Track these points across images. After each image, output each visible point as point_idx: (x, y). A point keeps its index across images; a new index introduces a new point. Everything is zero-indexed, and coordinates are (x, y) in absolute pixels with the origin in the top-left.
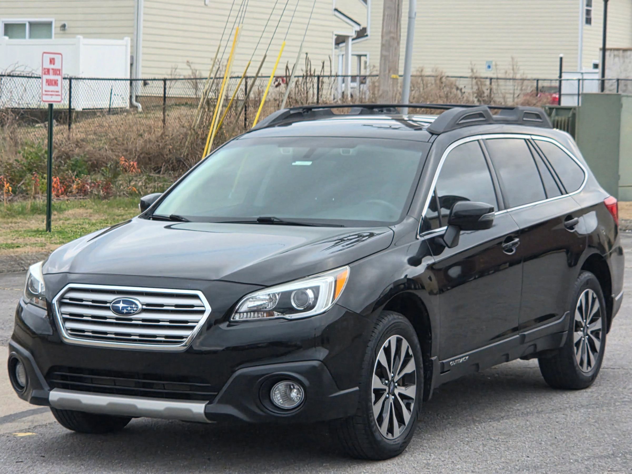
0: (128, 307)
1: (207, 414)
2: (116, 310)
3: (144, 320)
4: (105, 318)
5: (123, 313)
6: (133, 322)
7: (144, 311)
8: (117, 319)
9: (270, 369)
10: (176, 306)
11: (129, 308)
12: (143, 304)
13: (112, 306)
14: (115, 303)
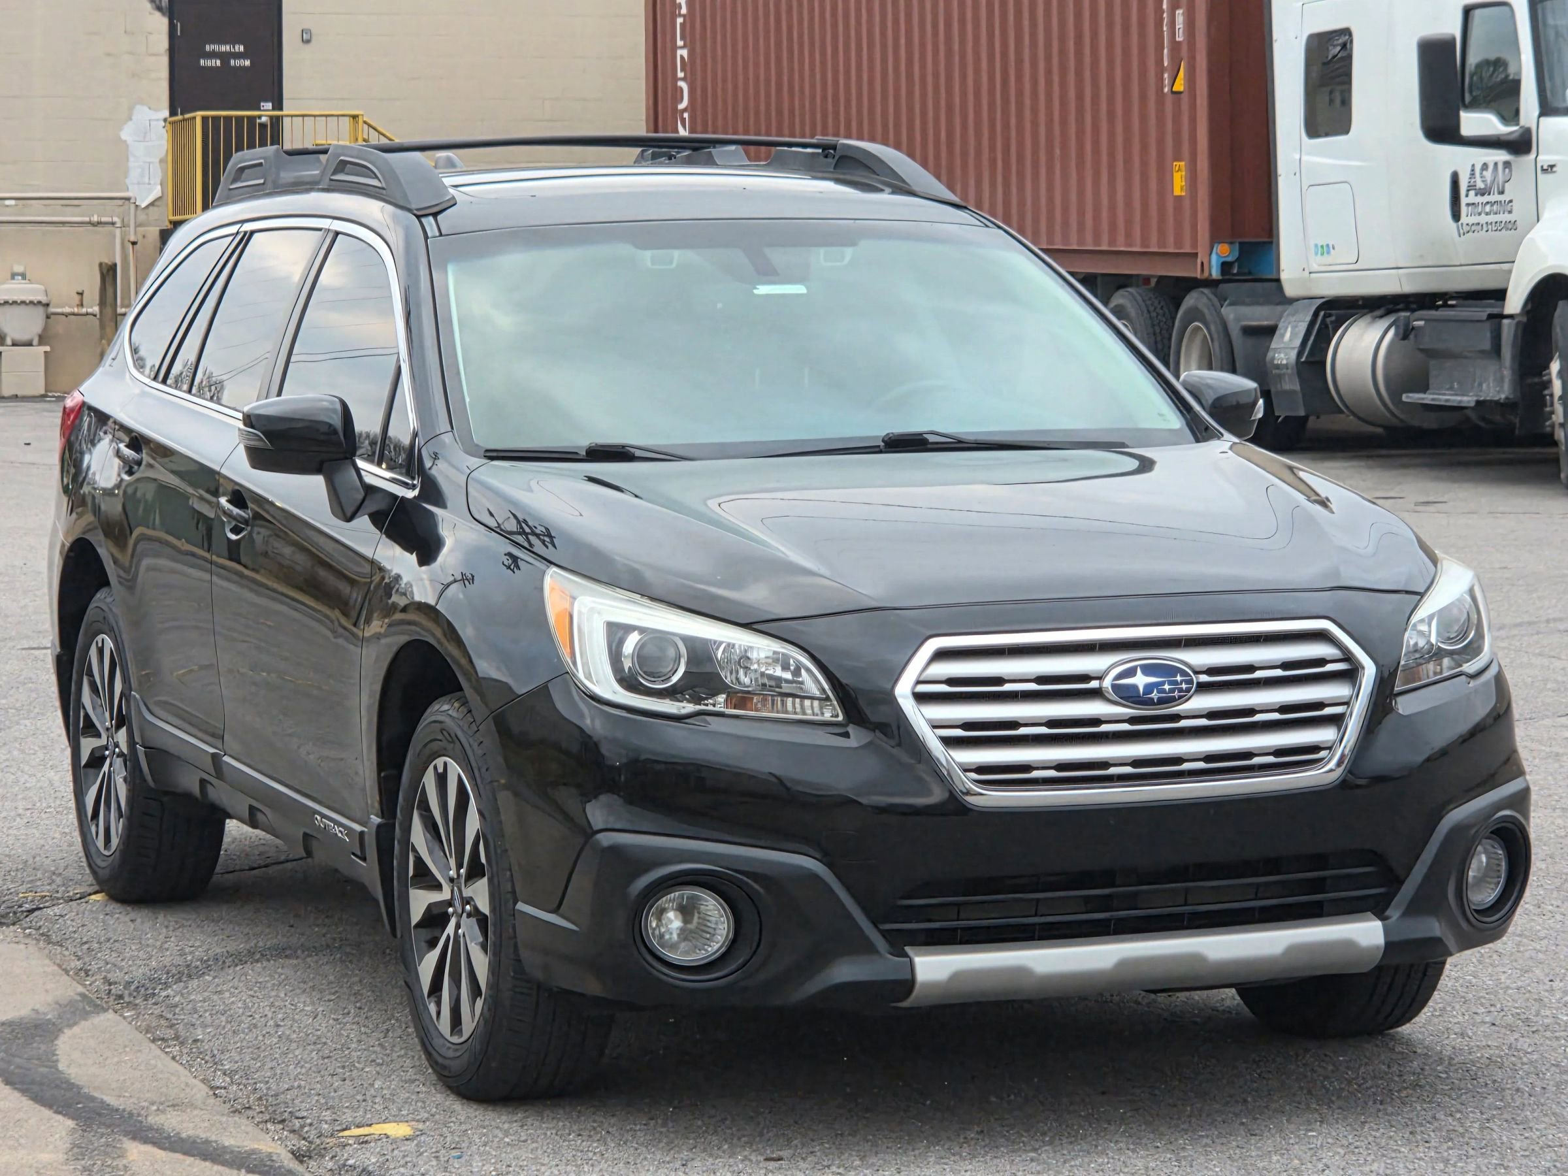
0: (1163, 683)
3: (1212, 715)
4: (1096, 721)
5: (1150, 703)
6: (1184, 723)
7: (1204, 688)
8: (1132, 720)
10: (1285, 666)
11: (1167, 687)
12: (1198, 670)
13: (1114, 686)
14: (1120, 676)
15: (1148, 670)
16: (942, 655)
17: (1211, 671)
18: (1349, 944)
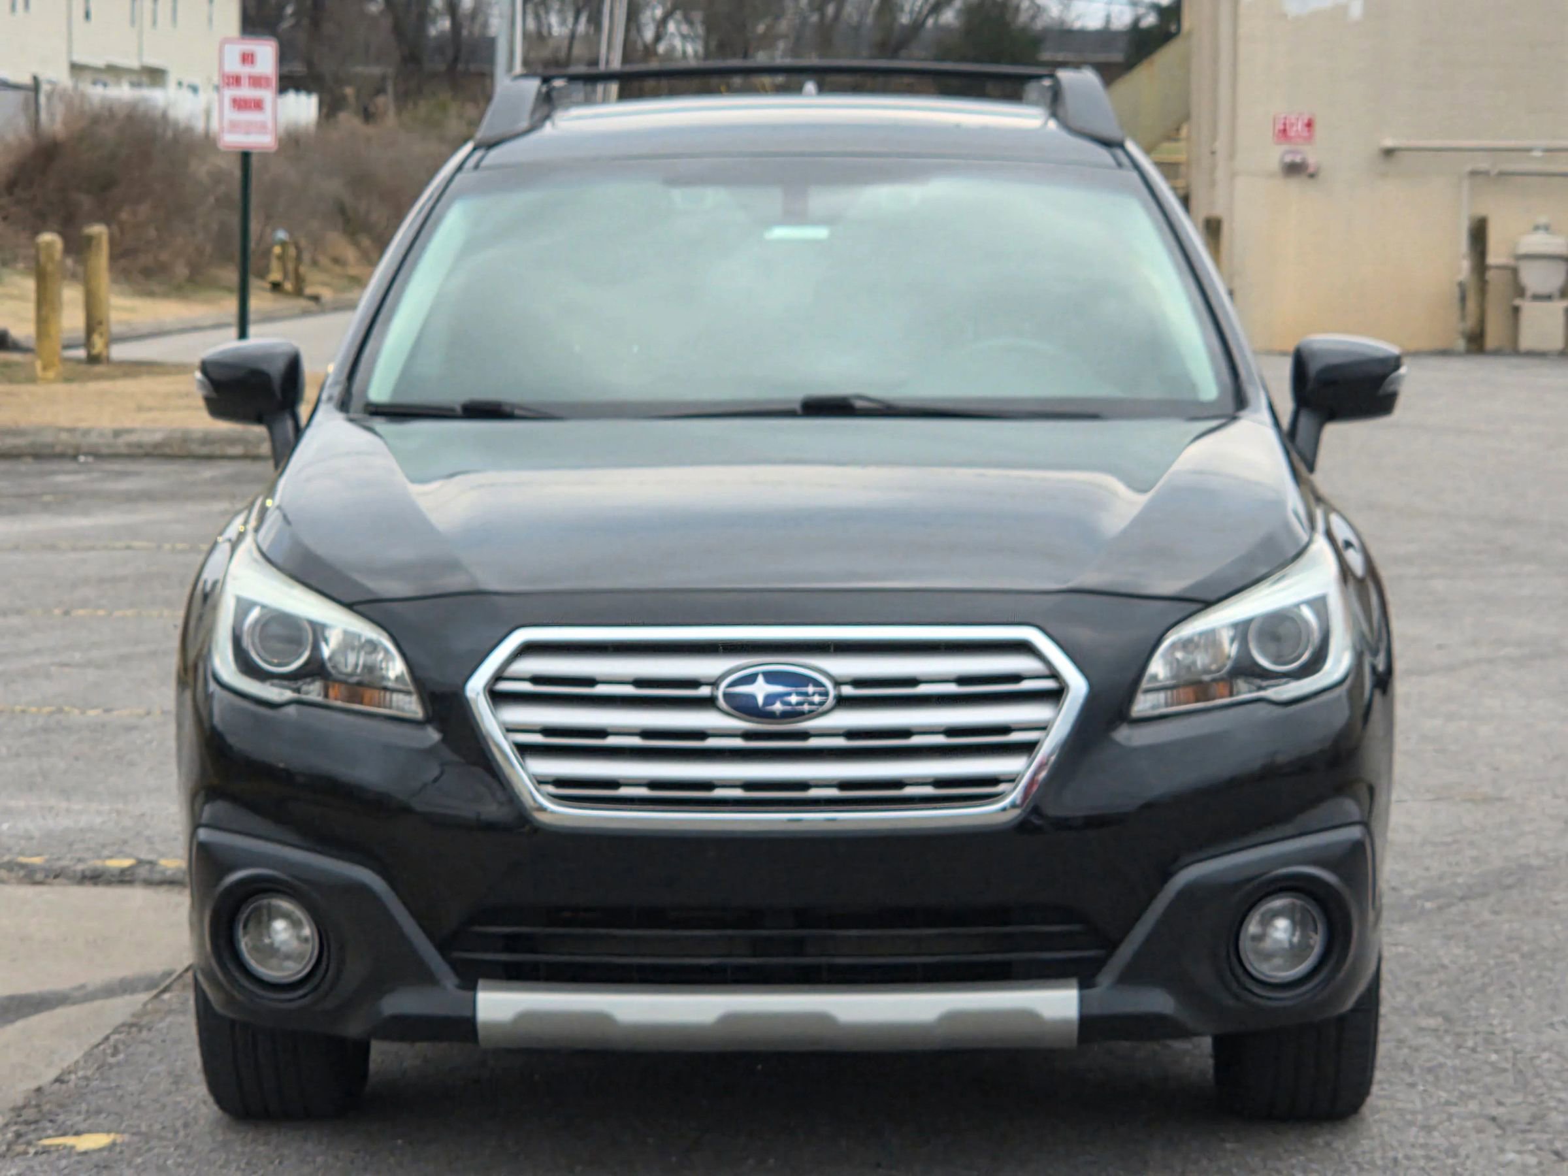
0: (788, 694)
1: (1086, 1021)
2: (744, 707)
3: (851, 734)
4: (701, 735)
5: (770, 716)
6: (813, 742)
7: (843, 702)
8: (747, 735)
9: (1263, 861)
10: (962, 680)
11: (794, 699)
12: (839, 680)
13: (726, 695)
14: (734, 684)
15: (771, 677)
16: (530, 649)
17: (858, 683)
18: (1031, 1016)
